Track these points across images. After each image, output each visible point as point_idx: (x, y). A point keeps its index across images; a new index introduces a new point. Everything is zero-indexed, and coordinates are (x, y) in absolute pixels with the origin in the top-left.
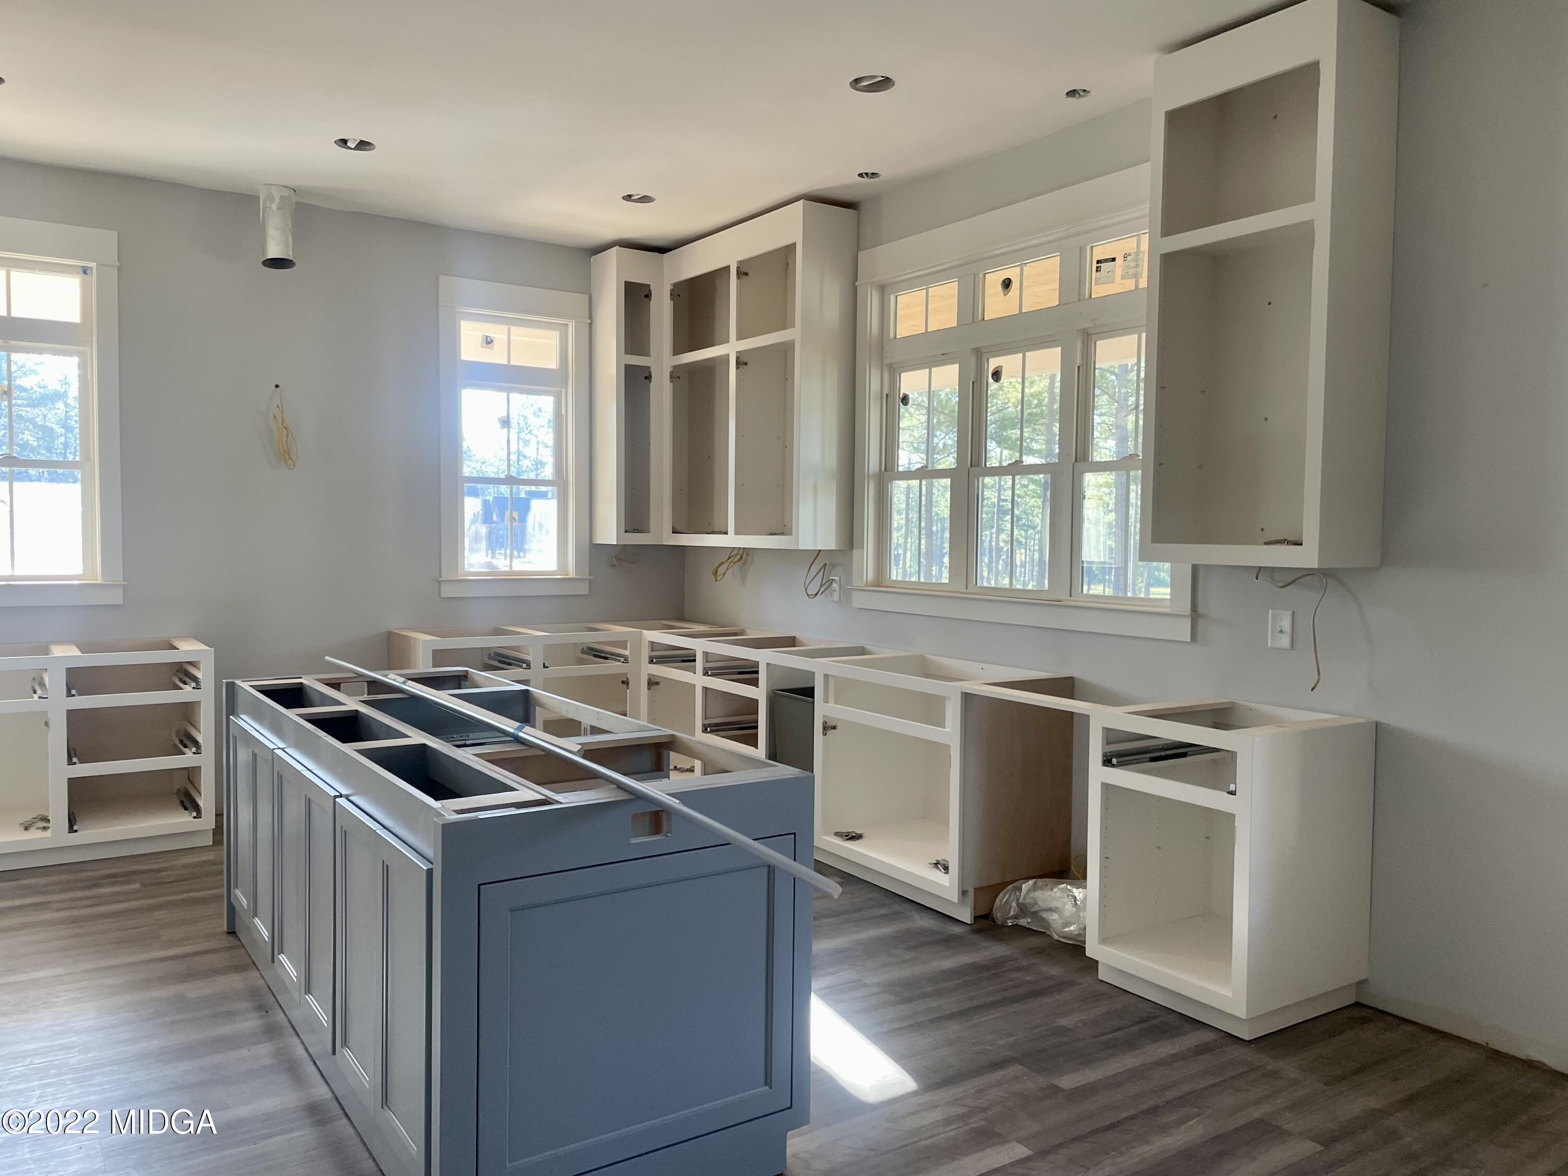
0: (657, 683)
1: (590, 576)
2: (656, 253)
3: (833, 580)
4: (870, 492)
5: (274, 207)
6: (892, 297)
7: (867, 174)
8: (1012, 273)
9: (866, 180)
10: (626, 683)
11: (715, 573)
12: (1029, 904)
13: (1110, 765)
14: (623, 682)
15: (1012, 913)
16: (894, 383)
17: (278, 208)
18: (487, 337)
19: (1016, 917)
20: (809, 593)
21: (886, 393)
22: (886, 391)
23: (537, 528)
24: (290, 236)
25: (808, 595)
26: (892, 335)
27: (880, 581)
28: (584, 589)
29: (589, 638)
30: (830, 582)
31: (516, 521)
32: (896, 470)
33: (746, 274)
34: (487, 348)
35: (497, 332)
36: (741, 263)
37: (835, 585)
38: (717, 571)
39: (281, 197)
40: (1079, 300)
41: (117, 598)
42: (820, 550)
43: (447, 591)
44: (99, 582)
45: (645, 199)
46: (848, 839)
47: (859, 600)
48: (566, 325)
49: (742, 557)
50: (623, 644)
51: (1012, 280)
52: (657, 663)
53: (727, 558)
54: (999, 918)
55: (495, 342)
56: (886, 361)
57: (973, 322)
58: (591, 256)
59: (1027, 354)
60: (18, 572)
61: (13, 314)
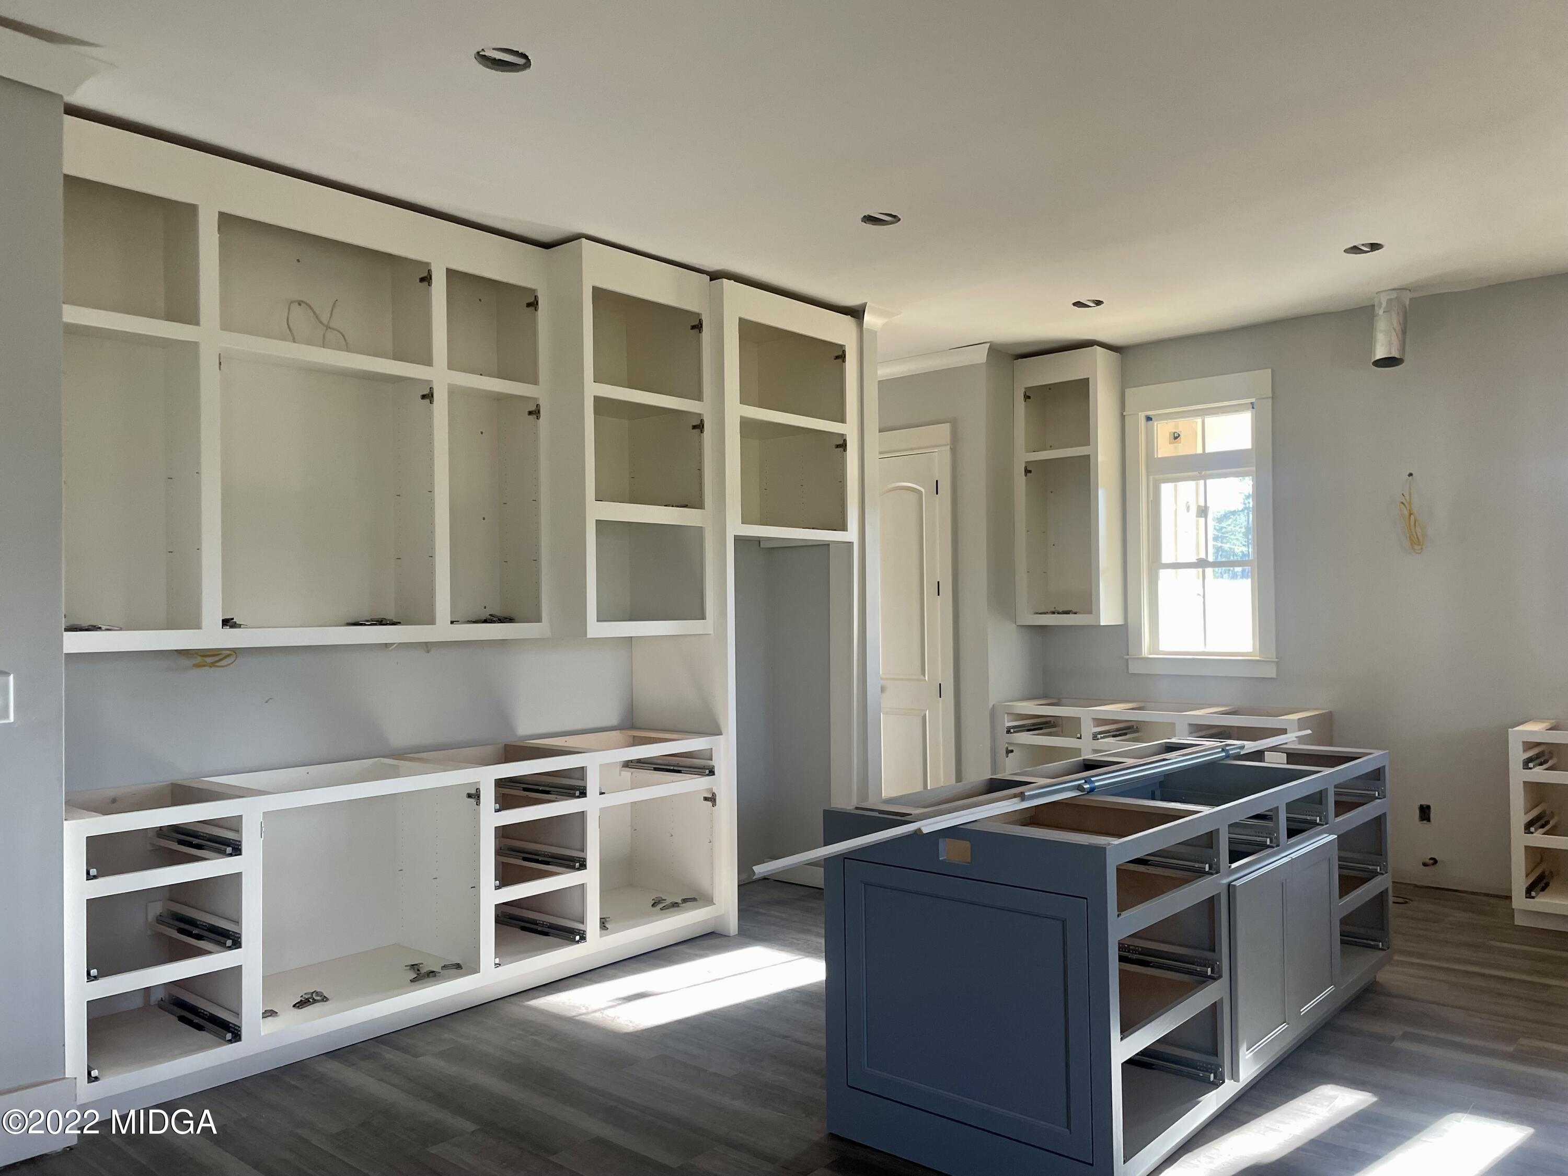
17: (1387, 312)
24: (1394, 334)
39: (1392, 300)
41: (1271, 672)
44: (1258, 658)
60: (1209, 649)
61: (1207, 451)
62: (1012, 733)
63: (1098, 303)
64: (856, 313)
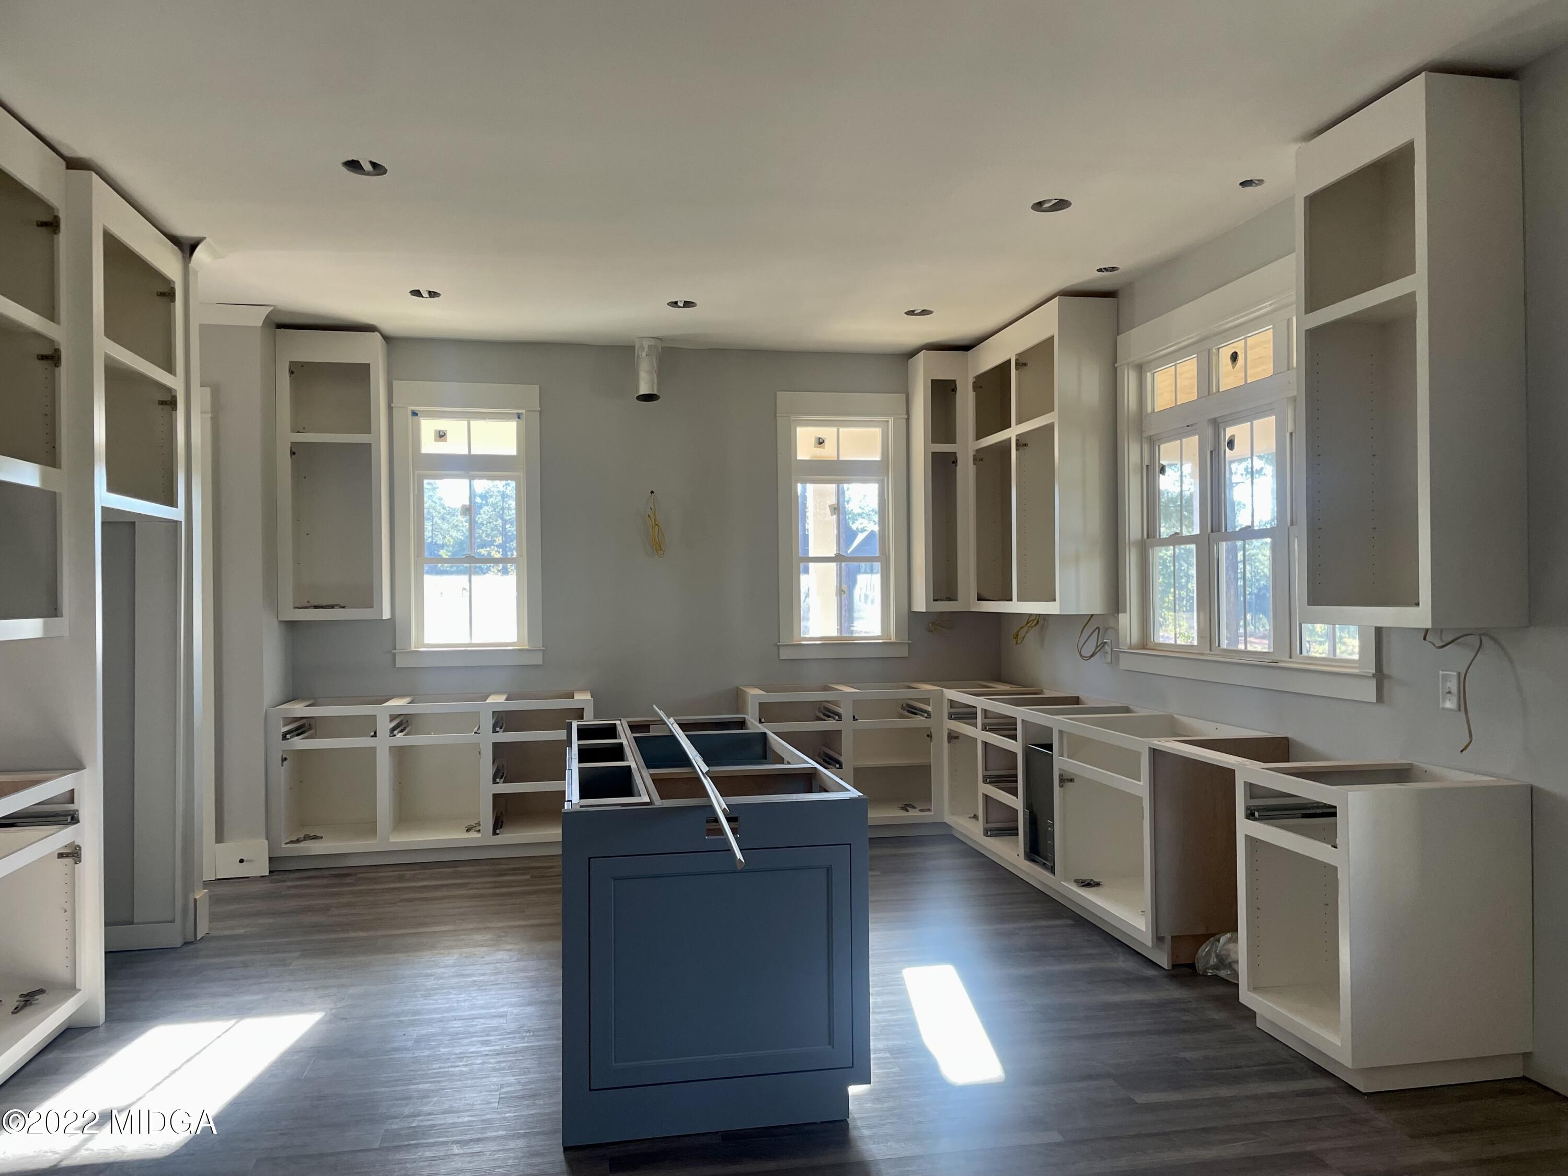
0: (957, 738)
1: (909, 640)
2: (961, 352)
3: (1106, 643)
4: (1131, 560)
5: (644, 354)
6: (1149, 374)
7: (1105, 268)
8: (1238, 346)
9: (1105, 273)
10: (930, 736)
11: (1016, 637)
12: (1224, 954)
13: (1253, 818)
14: (928, 736)
15: (1211, 963)
16: (1153, 456)
17: (647, 355)
18: (819, 438)
19: (1216, 967)
20: (1083, 654)
21: (1146, 464)
22: (1146, 462)
23: (863, 597)
24: (655, 375)
25: (1081, 656)
26: (1149, 410)
27: (1145, 644)
28: (904, 652)
29: (903, 694)
30: (1102, 645)
31: (845, 593)
32: (1158, 537)
33: (1025, 364)
34: (820, 448)
35: (827, 432)
36: (1020, 356)
37: (1107, 647)
38: (1017, 635)
39: (650, 347)
40: (1288, 370)
41: (538, 660)
42: (1092, 615)
43: (785, 654)
44: (527, 647)
45: (924, 312)
46: (1083, 886)
47: (1125, 663)
48: (888, 421)
49: (1038, 622)
50: (926, 701)
51: (1238, 353)
52: (955, 719)
53: (1025, 624)
54: (1200, 968)
55: (826, 442)
56: (1145, 435)
57: (1209, 394)
58: (908, 360)
59: (1255, 422)
60: (474, 641)
61: (473, 452)
62: (288, 739)
63: (433, 294)
64: (187, 247)
